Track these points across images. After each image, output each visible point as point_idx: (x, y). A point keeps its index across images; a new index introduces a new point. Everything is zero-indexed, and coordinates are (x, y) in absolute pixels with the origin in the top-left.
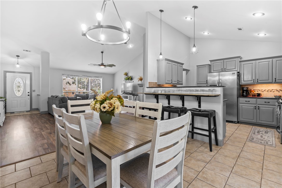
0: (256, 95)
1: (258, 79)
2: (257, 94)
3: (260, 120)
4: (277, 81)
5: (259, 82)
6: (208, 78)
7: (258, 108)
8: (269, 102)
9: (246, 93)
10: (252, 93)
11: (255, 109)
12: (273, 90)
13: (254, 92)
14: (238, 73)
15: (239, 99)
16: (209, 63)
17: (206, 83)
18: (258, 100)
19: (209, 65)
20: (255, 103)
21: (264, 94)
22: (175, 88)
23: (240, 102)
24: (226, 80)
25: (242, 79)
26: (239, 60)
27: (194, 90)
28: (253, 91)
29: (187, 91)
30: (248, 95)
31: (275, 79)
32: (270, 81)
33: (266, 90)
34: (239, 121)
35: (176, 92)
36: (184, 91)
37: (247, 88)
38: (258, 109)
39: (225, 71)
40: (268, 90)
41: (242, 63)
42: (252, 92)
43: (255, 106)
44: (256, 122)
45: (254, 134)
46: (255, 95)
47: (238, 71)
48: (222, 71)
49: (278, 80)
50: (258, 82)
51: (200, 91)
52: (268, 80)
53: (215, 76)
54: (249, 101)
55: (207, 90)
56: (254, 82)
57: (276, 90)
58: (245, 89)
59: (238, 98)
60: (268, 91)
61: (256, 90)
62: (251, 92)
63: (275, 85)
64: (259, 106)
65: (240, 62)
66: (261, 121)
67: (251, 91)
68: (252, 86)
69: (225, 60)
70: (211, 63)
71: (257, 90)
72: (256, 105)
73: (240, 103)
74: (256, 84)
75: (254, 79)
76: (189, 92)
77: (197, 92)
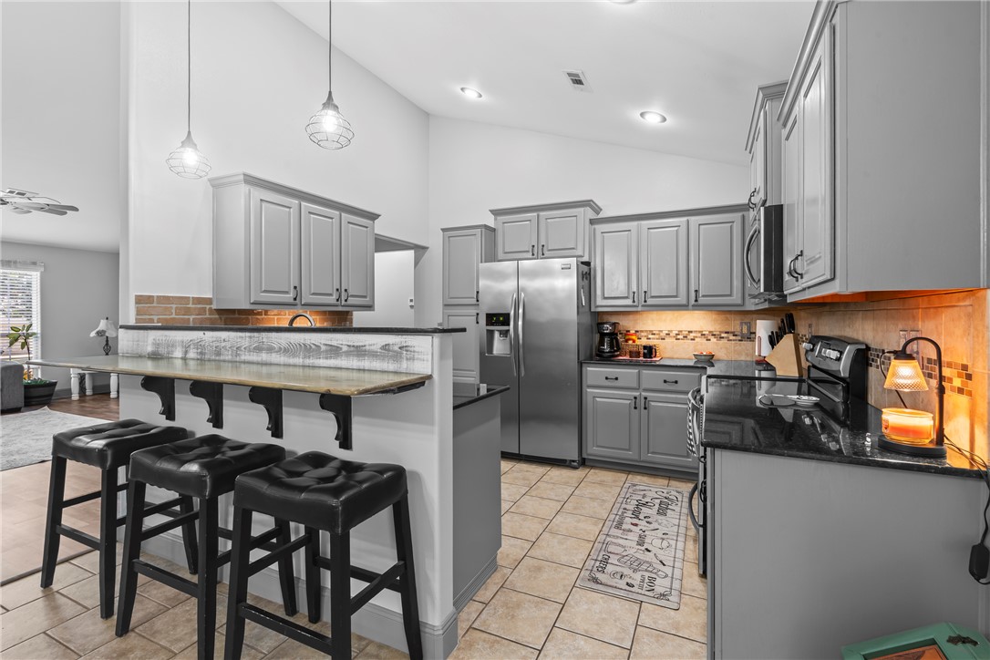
0: (642, 351)
1: (645, 292)
2: (645, 347)
3: (651, 451)
4: (702, 300)
5: (650, 301)
6: (483, 283)
7: (643, 406)
8: (676, 382)
9: (611, 346)
10: (630, 342)
11: (635, 408)
12: (691, 332)
13: (638, 342)
14: (585, 268)
15: (584, 369)
16: (490, 221)
17: (474, 301)
18: (646, 372)
19: (486, 227)
20: (635, 385)
21: (665, 348)
22: (243, 334)
23: (589, 383)
24: (540, 293)
25: (599, 292)
26: (590, 214)
27: (323, 348)
28: (634, 337)
29: (295, 355)
30: (617, 351)
31: (696, 291)
32: (682, 300)
33: (671, 331)
34: (584, 456)
35: (246, 357)
36: (280, 348)
37: (614, 324)
38: (645, 408)
39: (543, 254)
40: (677, 334)
41: (597, 227)
42: (629, 339)
43: (635, 398)
44: (636, 458)
45: (619, 526)
46: (638, 354)
47: (586, 259)
48: (533, 255)
49: (703, 296)
50: (645, 301)
51: (348, 354)
52: (676, 297)
53: (502, 276)
54: (617, 379)
55: (377, 348)
56: (634, 301)
57: (700, 332)
58: (608, 328)
59: (581, 364)
60: (679, 337)
61: (642, 331)
62: (627, 341)
63: (698, 314)
64: (646, 398)
65: (592, 222)
66: (653, 453)
67: (627, 337)
68: (631, 317)
69: (542, 214)
70: (495, 219)
71: (645, 334)
72: (637, 394)
73: (589, 387)
74: (639, 309)
75: (635, 290)
76: (301, 360)
77: (335, 358)
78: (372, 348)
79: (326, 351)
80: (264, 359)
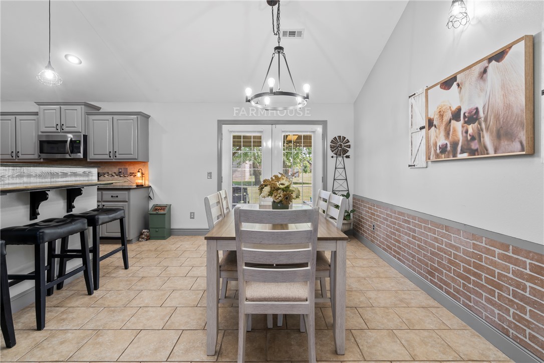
22: (7, 168)
27: (60, 174)
29: (45, 178)
35: (11, 181)
36: (36, 175)
51: (71, 176)
55: (81, 173)
76: (49, 180)
77: (66, 177)
78: (80, 173)
79: (61, 175)
80: (25, 181)
